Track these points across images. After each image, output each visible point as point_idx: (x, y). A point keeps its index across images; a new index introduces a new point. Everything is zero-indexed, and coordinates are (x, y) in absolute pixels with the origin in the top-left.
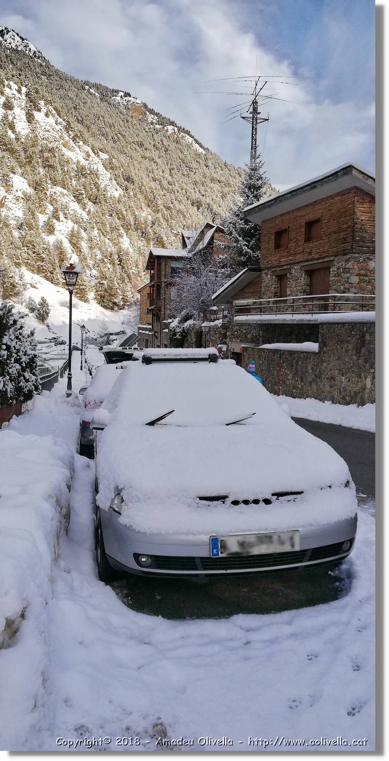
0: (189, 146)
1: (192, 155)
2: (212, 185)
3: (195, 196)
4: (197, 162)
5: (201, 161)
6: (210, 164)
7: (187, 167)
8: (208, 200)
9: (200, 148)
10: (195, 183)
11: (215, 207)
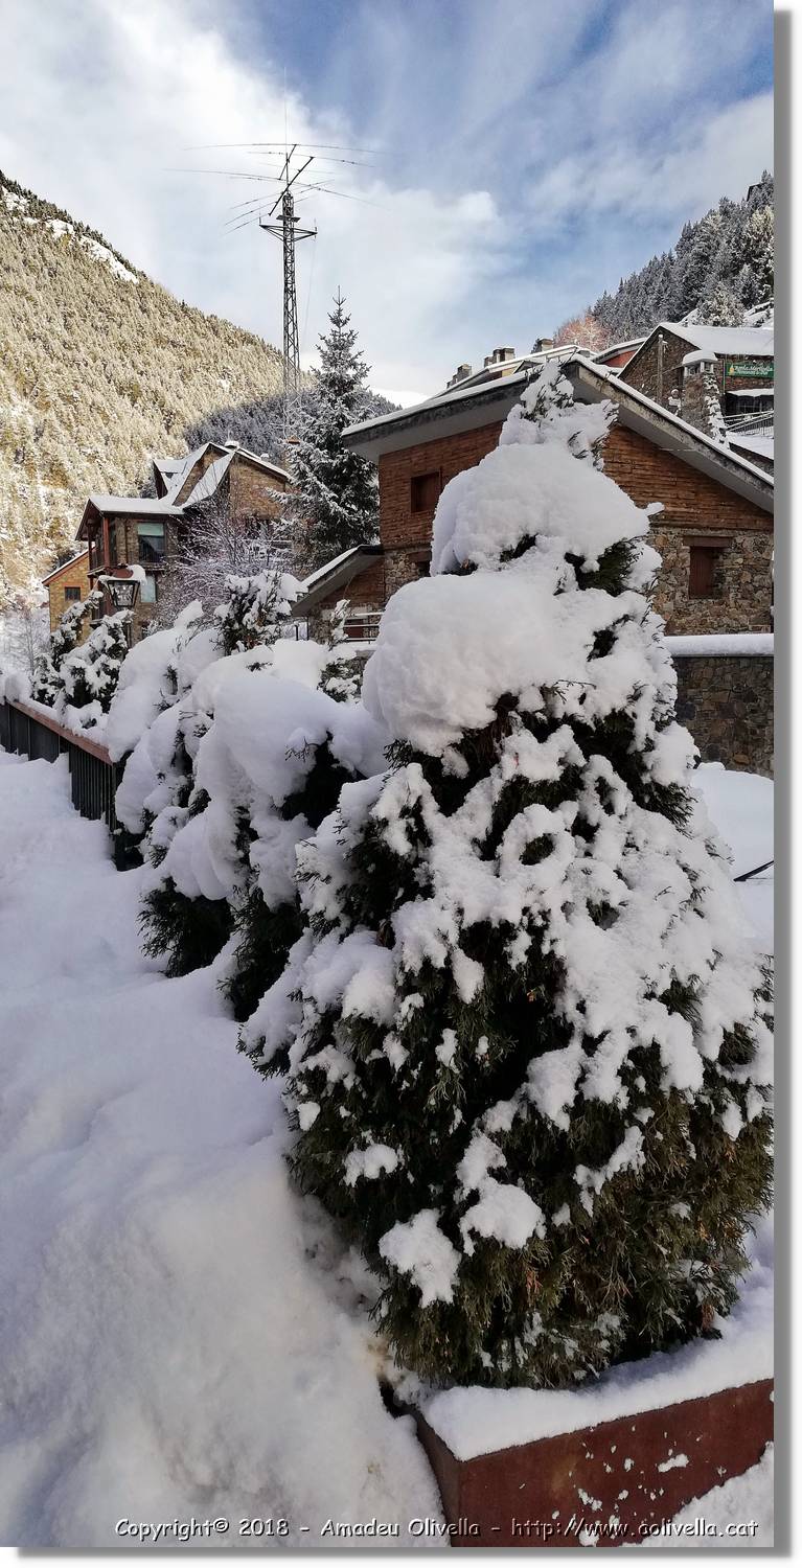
0: (102, 266)
1: (110, 286)
2: (159, 351)
3: (125, 374)
4: (122, 300)
5: (131, 299)
6: (151, 306)
7: (100, 310)
8: (155, 384)
9: (126, 271)
10: (123, 346)
11: (169, 398)
